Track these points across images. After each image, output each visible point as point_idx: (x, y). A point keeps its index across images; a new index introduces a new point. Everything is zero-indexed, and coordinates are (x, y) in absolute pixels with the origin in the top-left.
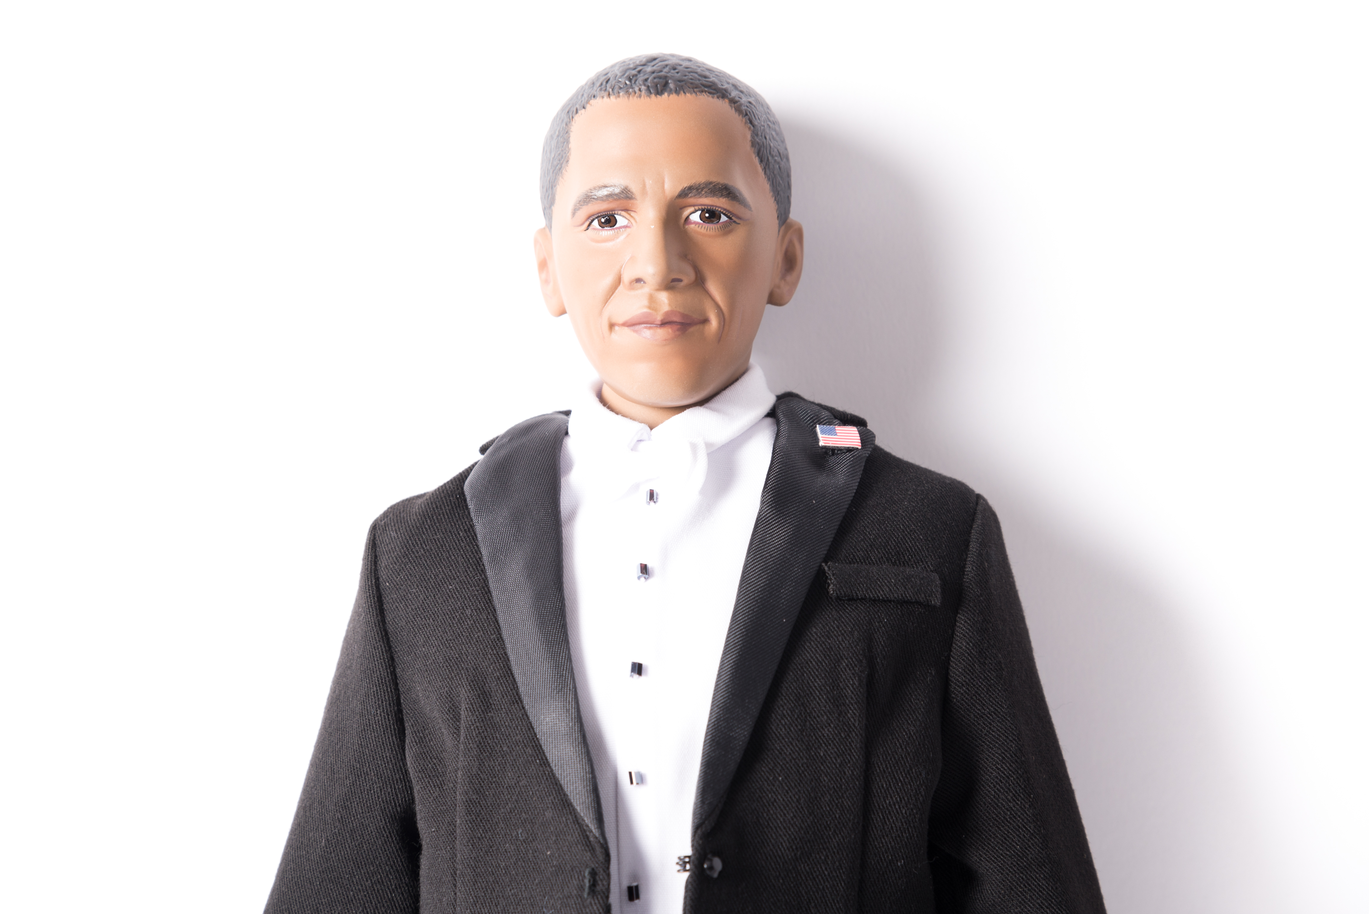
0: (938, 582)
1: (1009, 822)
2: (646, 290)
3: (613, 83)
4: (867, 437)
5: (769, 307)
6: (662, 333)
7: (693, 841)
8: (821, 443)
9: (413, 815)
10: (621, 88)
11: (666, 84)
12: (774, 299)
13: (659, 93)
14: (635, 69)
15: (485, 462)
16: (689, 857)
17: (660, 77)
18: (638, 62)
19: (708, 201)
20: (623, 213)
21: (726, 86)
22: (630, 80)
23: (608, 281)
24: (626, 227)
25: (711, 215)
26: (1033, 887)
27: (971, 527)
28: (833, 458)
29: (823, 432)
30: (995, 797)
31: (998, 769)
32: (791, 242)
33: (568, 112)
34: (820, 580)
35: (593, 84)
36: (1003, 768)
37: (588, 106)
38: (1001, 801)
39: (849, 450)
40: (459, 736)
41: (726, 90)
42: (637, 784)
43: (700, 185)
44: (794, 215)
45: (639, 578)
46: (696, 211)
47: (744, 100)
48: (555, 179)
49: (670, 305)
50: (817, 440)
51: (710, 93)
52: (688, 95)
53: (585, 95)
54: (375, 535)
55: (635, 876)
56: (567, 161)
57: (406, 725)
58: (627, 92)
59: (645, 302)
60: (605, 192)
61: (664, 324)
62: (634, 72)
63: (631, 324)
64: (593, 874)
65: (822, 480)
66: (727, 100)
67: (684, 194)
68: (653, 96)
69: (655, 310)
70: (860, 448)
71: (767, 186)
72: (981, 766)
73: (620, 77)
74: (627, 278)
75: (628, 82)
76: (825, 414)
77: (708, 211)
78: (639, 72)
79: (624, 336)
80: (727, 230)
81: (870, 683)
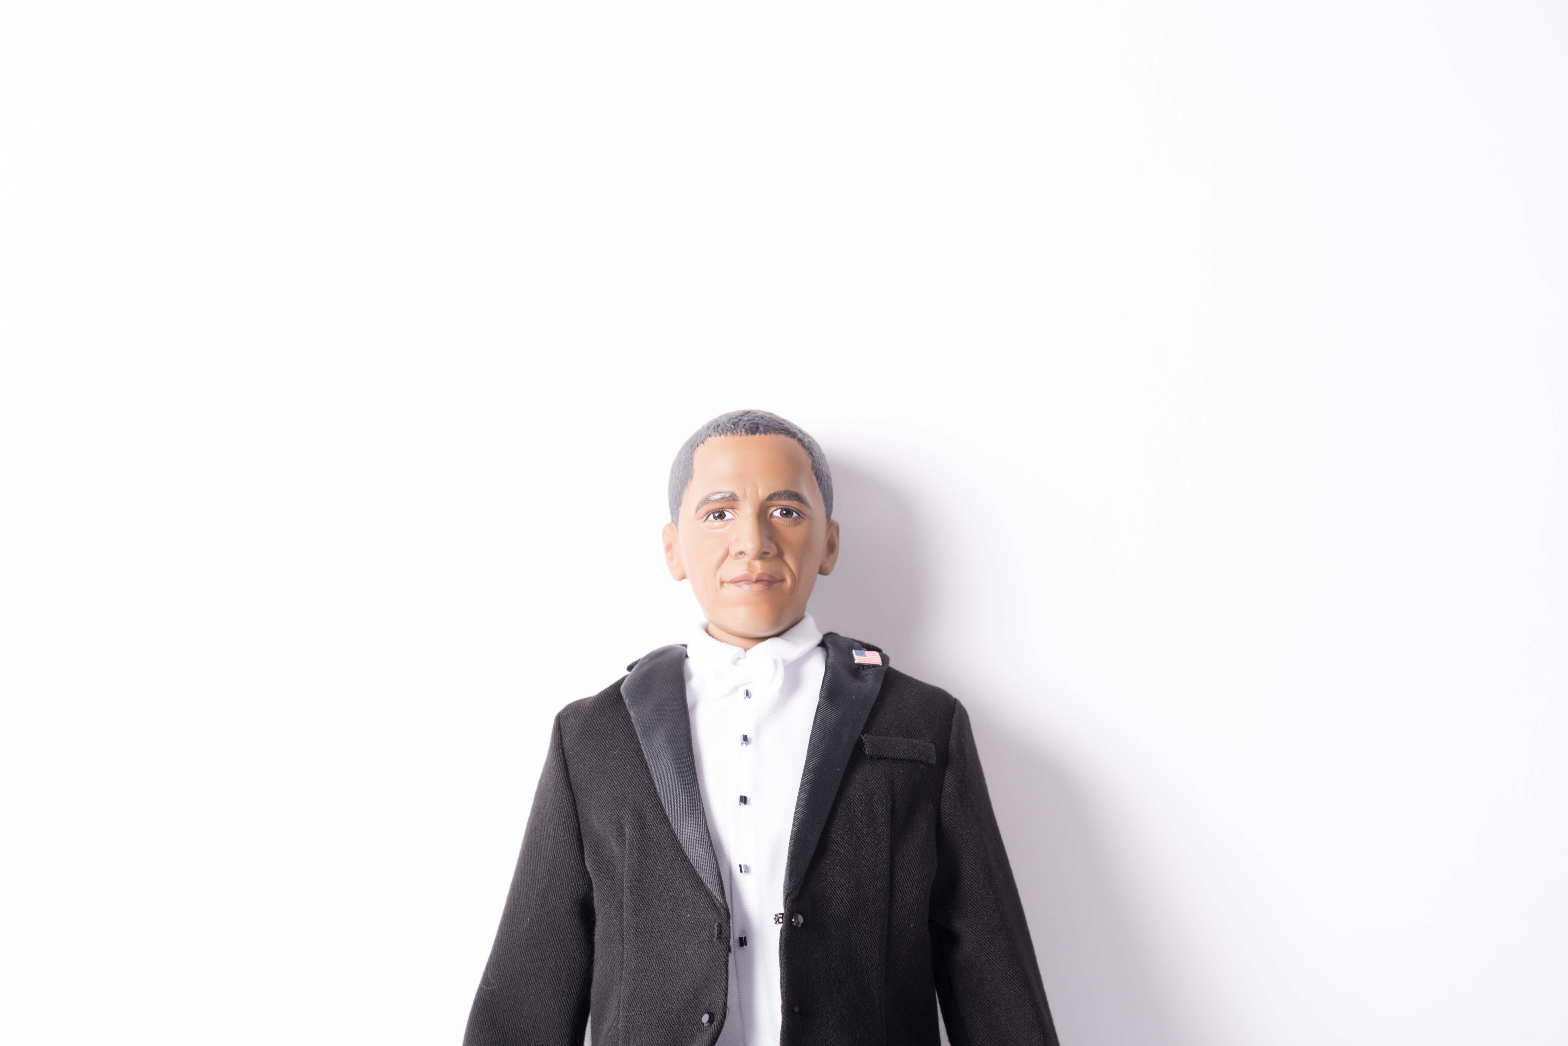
0: (934, 749)
1: (980, 903)
2: (746, 559)
3: (723, 427)
4: (885, 659)
5: (820, 577)
6: (757, 587)
7: (785, 904)
8: (856, 661)
9: (592, 899)
10: (728, 430)
11: (758, 428)
12: (823, 571)
13: (754, 433)
14: (736, 418)
15: (631, 675)
16: (782, 914)
17: (754, 423)
18: (738, 414)
19: (785, 503)
20: (730, 510)
21: (795, 430)
22: (734, 425)
23: (720, 554)
24: (732, 519)
25: (787, 513)
26: (995, 944)
27: (952, 717)
28: (863, 672)
29: (857, 654)
30: (970, 886)
31: (973, 869)
32: (832, 535)
33: (691, 446)
34: (859, 745)
35: (708, 428)
36: (975, 868)
37: (706, 442)
38: (975, 889)
39: (874, 666)
40: (624, 846)
41: (795, 433)
42: (745, 872)
43: (781, 492)
44: (834, 517)
45: (742, 744)
46: (777, 509)
47: (806, 440)
48: (683, 489)
49: (761, 569)
50: (853, 659)
51: (786, 434)
52: (772, 435)
53: (703, 435)
54: (559, 722)
55: (743, 932)
56: (692, 477)
57: (584, 843)
58: (732, 432)
59: (746, 567)
60: (718, 496)
61: (758, 581)
62: (736, 420)
63: (735, 582)
64: (720, 926)
65: (857, 685)
66: (796, 439)
67: (771, 498)
68: (750, 435)
69: (752, 572)
70: (881, 665)
71: (821, 496)
72: (961, 867)
73: (727, 423)
74: (733, 550)
75: (732, 427)
76: (856, 644)
77: (785, 510)
78: (740, 420)
79: (731, 591)
80: (796, 523)
81: (893, 811)
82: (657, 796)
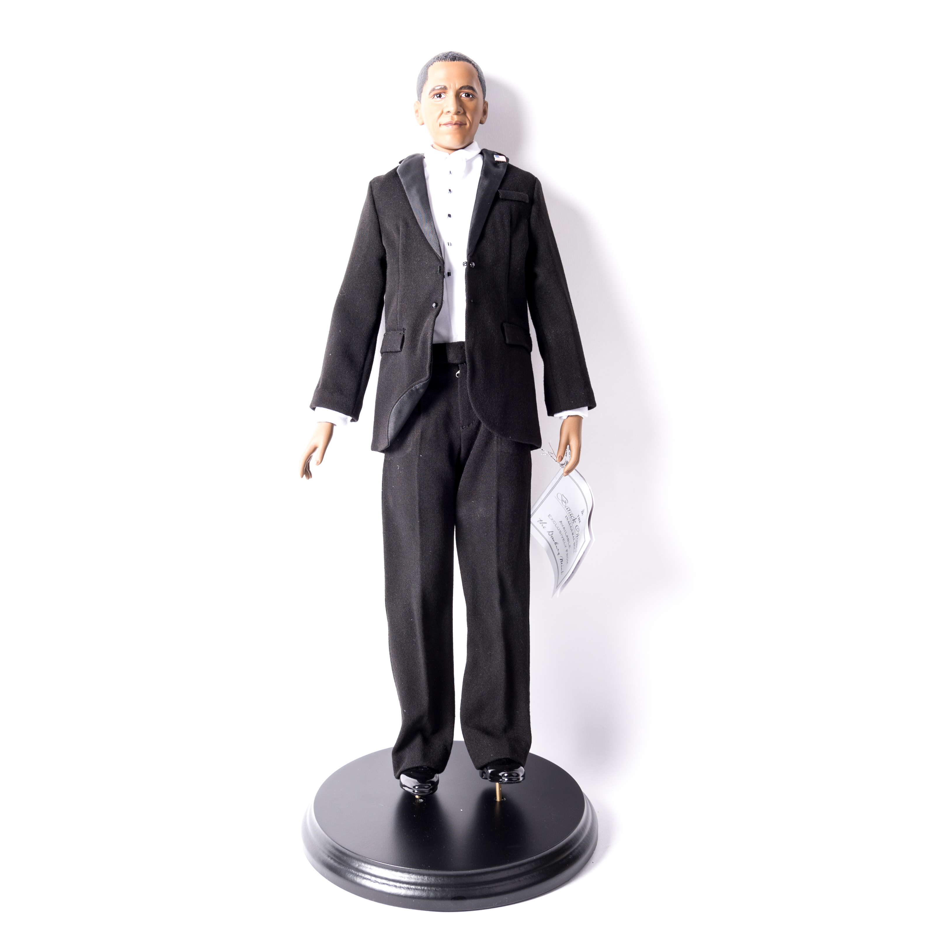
0: (528, 197)
2: (450, 114)
3: (441, 58)
4: (507, 159)
5: (480, 125)
6: (455, 127)
7: (467, 258)
8: (495, 160)
9: (386, 257)
10: (443, 59)
11: (455, 58)
12: (481, 122)
13: (454, 60)
14: (446, 54)
15: (401, 165)
16: (466, 262)
17: (454, 56)
18: (447, 53)
19: (467, 91)
20: (444, 94)
21: (471, 60)
22: (445, 57)
23: (439, 112)
24: (444, 98)
25: (468, 95)
27: (535, 184)
28: (499, 164)
29: (496, 157)
32: (485, 107)
33: (427, 66)
34: (497, 194)
35: (434, 58)
37: (433, 64)
39: (503, 162)
40: (400, 235)
41: (471, 61)
42: (450, 245)
43: (465, 86)
44: (486, 99)
45: (449, 193)
46: (463, 94)
47: (475, 64)
48: (423, 85)
49: (457, 119)
50: (494, 159)
51: (467, 61)
52: (462, 61)
53: (432, 62)
54: (371, 185)
55: (449, 270)
56: (427, 80)
57: (382, 234)
58: (445, 60)
59: (450, 118)
60: (439, 88)
61: (455, 124)
62: (446, 55)
63: (446, 124)
64: (440, 267)
65: (496, 169)
66: (471, 64)
67: (461, 88)
68: (452, 61)
69: (453, 120)
70: (506, 161)
71: (481, 89)
73: (443, 56)
74: (445, 111)
75: (445, 58)
76: (495, 153)
77: (467, 94)
78: (448, 55)
79: (444, 128)
80: (471, 100)
81: (511, 221)
82: (413, 214)
